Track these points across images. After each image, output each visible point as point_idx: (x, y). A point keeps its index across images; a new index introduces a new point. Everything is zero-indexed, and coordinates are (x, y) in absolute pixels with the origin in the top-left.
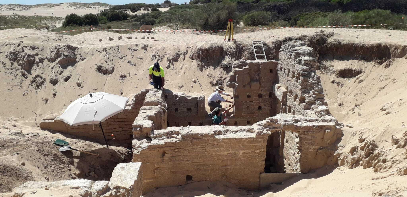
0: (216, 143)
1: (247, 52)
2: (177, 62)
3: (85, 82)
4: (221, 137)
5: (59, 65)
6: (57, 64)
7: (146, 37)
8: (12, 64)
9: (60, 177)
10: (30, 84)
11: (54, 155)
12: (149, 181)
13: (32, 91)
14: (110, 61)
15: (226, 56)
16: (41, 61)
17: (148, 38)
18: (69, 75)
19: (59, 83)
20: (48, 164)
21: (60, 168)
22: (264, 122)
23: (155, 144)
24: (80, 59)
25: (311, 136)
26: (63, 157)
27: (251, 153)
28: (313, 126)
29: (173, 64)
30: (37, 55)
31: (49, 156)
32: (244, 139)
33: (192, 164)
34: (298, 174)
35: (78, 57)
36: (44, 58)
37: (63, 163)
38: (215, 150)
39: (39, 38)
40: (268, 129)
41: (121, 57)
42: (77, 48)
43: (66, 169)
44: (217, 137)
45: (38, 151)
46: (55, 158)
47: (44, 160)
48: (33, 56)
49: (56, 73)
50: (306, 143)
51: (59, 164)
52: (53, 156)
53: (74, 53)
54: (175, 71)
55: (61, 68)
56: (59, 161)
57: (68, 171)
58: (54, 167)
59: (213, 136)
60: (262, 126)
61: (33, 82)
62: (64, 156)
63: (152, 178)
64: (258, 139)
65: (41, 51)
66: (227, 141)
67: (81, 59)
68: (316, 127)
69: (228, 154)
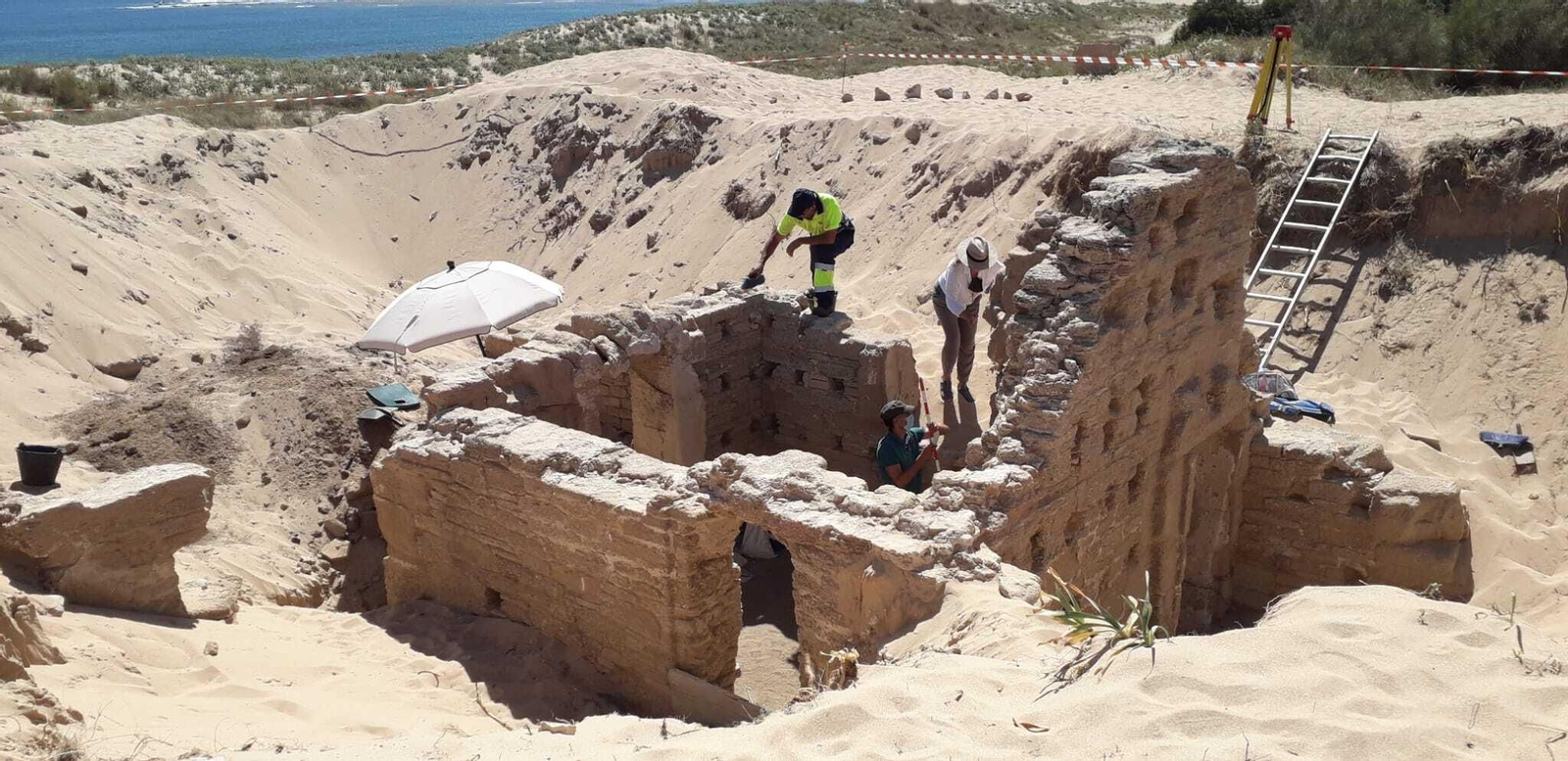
0: (542, 497)
2: (986, 197)
3: (671, 236)
4: (566, 481)
5: (641, 173)
6: (637, 168)
7: (1001, 94)
8: (536, 154)
9: (300, 486)
10: (541, 221)
11: (328, 422)
12: (408, 565)
13: (534, 241)
14: (778, 172)
16: (608, 152)
17: (1008, 96)
18: (645, 208)
19: (610, 227)
20: (299, 442)
21: (320, 463)
22: (706, 466)
24: (705, 160)
25: (822, 573)
26: (353, 434)
27: (636, 571)
28: (829, 531)
29: (962, 209)
30: (607, 133)
31: (317, 421)
33: (495, 552)
35: (705, 150)
36: (619, 145)
37: (341, 450)
38: (543, 522)
39: (644, 80)
40: (707, 496)
41: (820, 163)
42: (717, 119)
43: (335, 469)
44: (550, 477)
45: (301, 399)
46: (326, 430)
47: (299, 429)
48: (593, 137)
49: (619, 195)
50: (805, 597)
51: (327, 450)
52: (325, 425)
53: (697, 136)
54: (948, 235)
56: (332, 443)
57: (339, 476)
58: (306, 455)
59: (541, 467)
60: (696, 478)
61: (551, 215)
62: (359, 433)
63: (414, 561)
64: (653, 525)
65: (624, 121)
66: (569, 500)
67: (708, 156)
68: (834, 539)
69: (578, 553)
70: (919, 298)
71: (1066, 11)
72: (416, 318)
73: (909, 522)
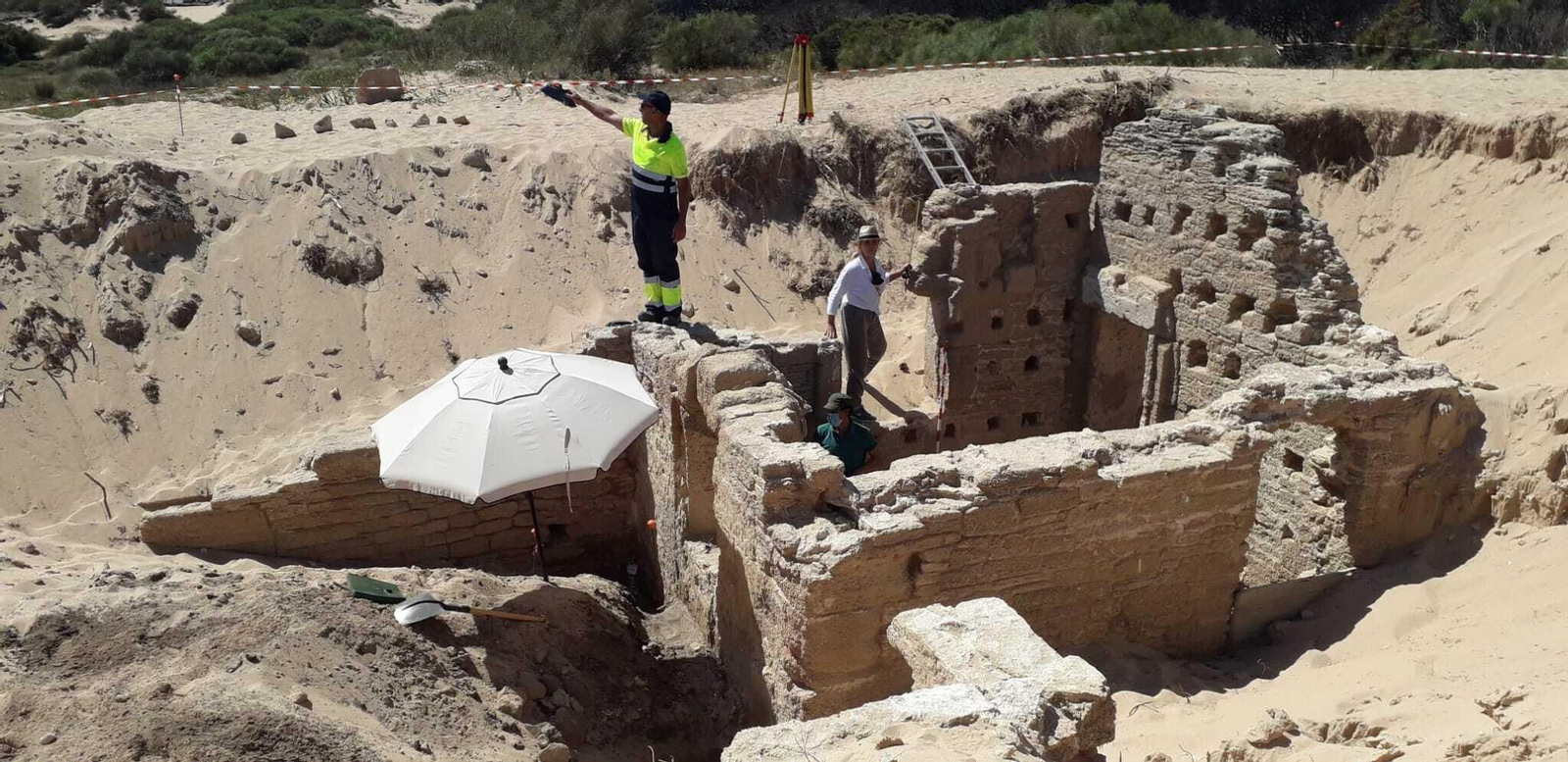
0: (1102, 498)
1: (893, 159)
3: (272, 323)
5: (126, 258)
6: (112, 251)
7: (433, 120)
9: (462, 734)
10: (14, 354)
13: (34, 384)
14: (354, 222)
15: (819, 181)
16: (29, 240)
17: (442, 121)
18: (189, 299)
19: (149, 335)
20: (390, 686)
21: (444, 696)
23: (889, 531)
25: (1392, 432)
26: (428, 646)
27: (1212, 519)
31: (380, 650)
32: (1196, 472)
34: (1348, 572)
35: (201, 217)
36: (37, 228)
37: (440, 672)
38: (1098, 524)
40: (1260, 423)
41: (395, 204)
42: (179, 173)
43: (462, 695)
45: (325, 634)
47: (369, 671)
50: (1376, 458)
51: (432, 678)
52: (397, 649)
55: (134, 266)
57: (475, 702)
58: (420, 696)
60: (1233, 413)
61: (23, 340)
62: (430, 642)
64: (1240, 465)
65: (12, 194)
66: (1138, 484)
67: (212, 221)
68: (1407, 398)
69: (1141, 536)
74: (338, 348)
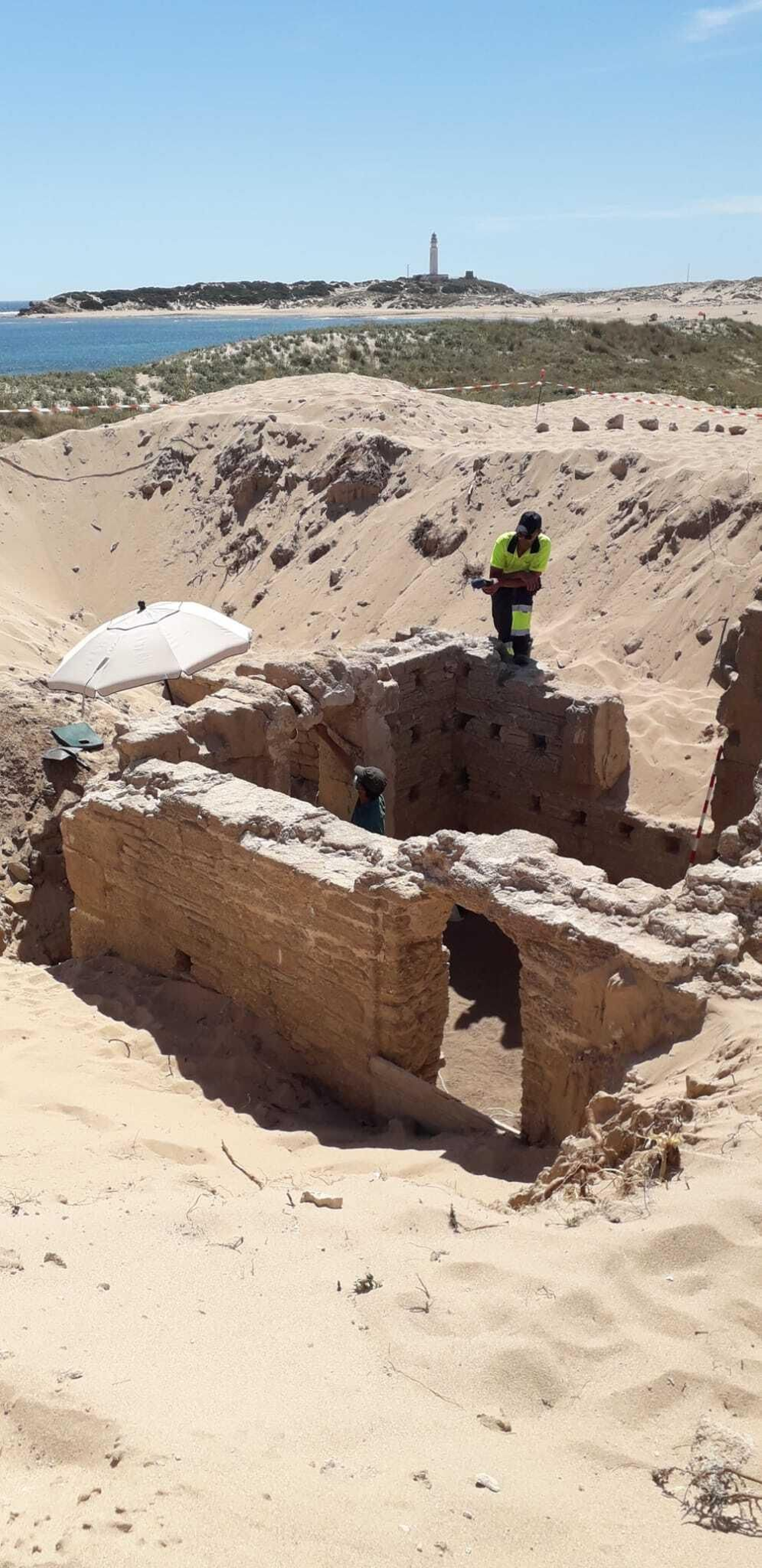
0: (240, 862)
2: (701, 540)
3: (355, 572)
4: (266, 848)
5: (325, 506)
6: (321, 500)
8: (218, 484)
10: (221, 555)
11: (13, 761)
12: (95, 919)
13: (214, 575)
14: (471, 507)
16: (292, 483)
17: (719, 429)
18: (329, 543)
19: (292, 563)
21: (5, 803)
22: (421, 842)
24: (392, 493)
25: (556, 974)
26: (38, 774)
27: (339, 950)
28: (567, 929)
29: (674, 550)
30: (290, 463)
32: (317, 884)
33: (187, 914)
35: (393, 482)
36: (302, 477)
37: (25, 791)
38: (240, 888)
39: (329, 408)
40: (421, 876)
41: (516, 498)
42: (406, 449)
43: (19, 810)
44: (249, 842)
46: (11, 769)
48: (277, 467)
49: (302, 528)
50: (534, 998)
51: (12, 790)
53: (384, 468)
54: (658, 579)
55: (324, 514)
56: (17, 782)
57: (23, 818)
59: (239, 831)
60: (408, 855)
61: (232, 548)
62: (44, 773)
63: (102, 916)
64: (361, 903)
65: (308, 451)
66: (267, 866)
67: (396, 489)
68: (574, 939)
69: (277, 925)
70: (626, 648)
71: (745, 332)
72: (106, 660)
73: (662, 925)
74: (368, 602)
